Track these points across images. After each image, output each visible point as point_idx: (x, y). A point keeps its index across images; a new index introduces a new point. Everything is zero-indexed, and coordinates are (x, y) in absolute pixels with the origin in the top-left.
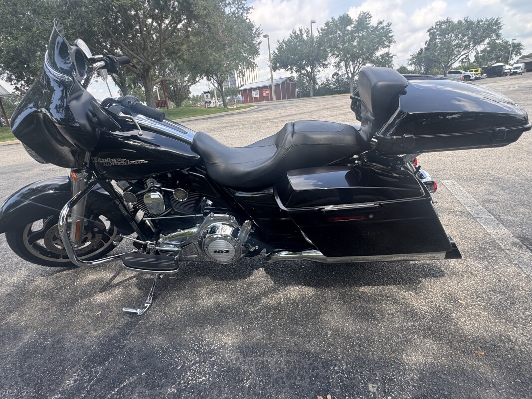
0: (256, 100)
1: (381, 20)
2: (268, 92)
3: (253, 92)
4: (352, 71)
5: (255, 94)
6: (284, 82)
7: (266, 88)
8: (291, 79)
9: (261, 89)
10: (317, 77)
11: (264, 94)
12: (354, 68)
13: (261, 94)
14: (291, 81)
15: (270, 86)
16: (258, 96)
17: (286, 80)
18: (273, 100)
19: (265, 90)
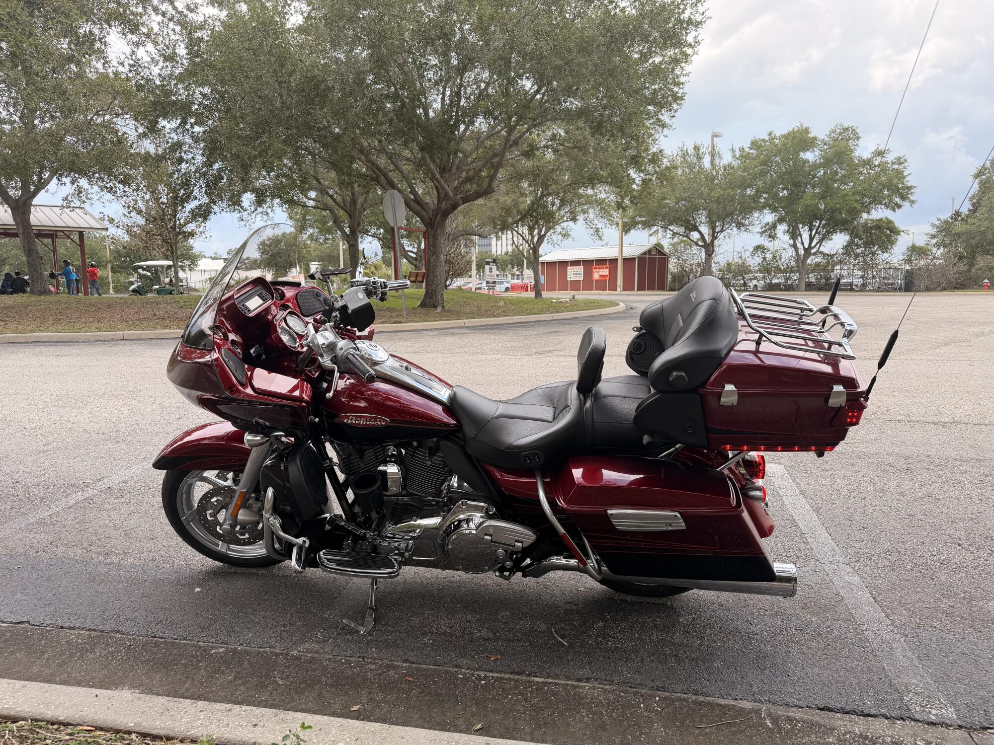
0: (575, 286)
1: (882, 147)
2: (605, 272)
3: (569, 268)
4: (806, 246)
5: (575, 274)
6: (645, 253)
7: (601, 262)
8: (658, 248)
9: (588, 264)
10: (719, 250)
11: (596, 276)
12: (811, 239)
13: (588, 274)
14: (661, 253)
15: (614, 261)
16: (581, 278)
17: (649, 251)
18: (619, 289)
19: (600, 268)
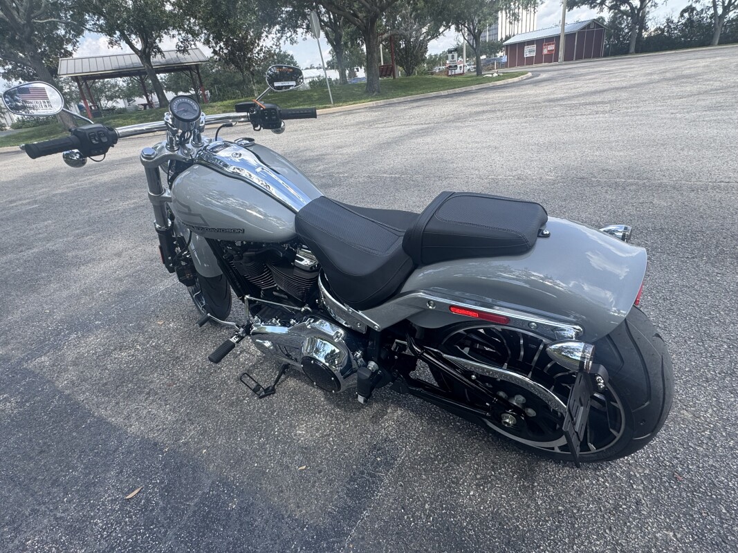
0: (530, 61)
2: (552, 47)
3: (526, 47)
5: (529, 52)
6: (584, 28)
7: (549, 40)
8: (597, 23)
9: (540, 43)
10: (650, 16)
11: (545, 52)
13: (539, 51)
14: (598, 26)
15: (557, 38)
16: (534, 54)
17: (588, 26)
18: (559, 61)
19: (548, 45)
